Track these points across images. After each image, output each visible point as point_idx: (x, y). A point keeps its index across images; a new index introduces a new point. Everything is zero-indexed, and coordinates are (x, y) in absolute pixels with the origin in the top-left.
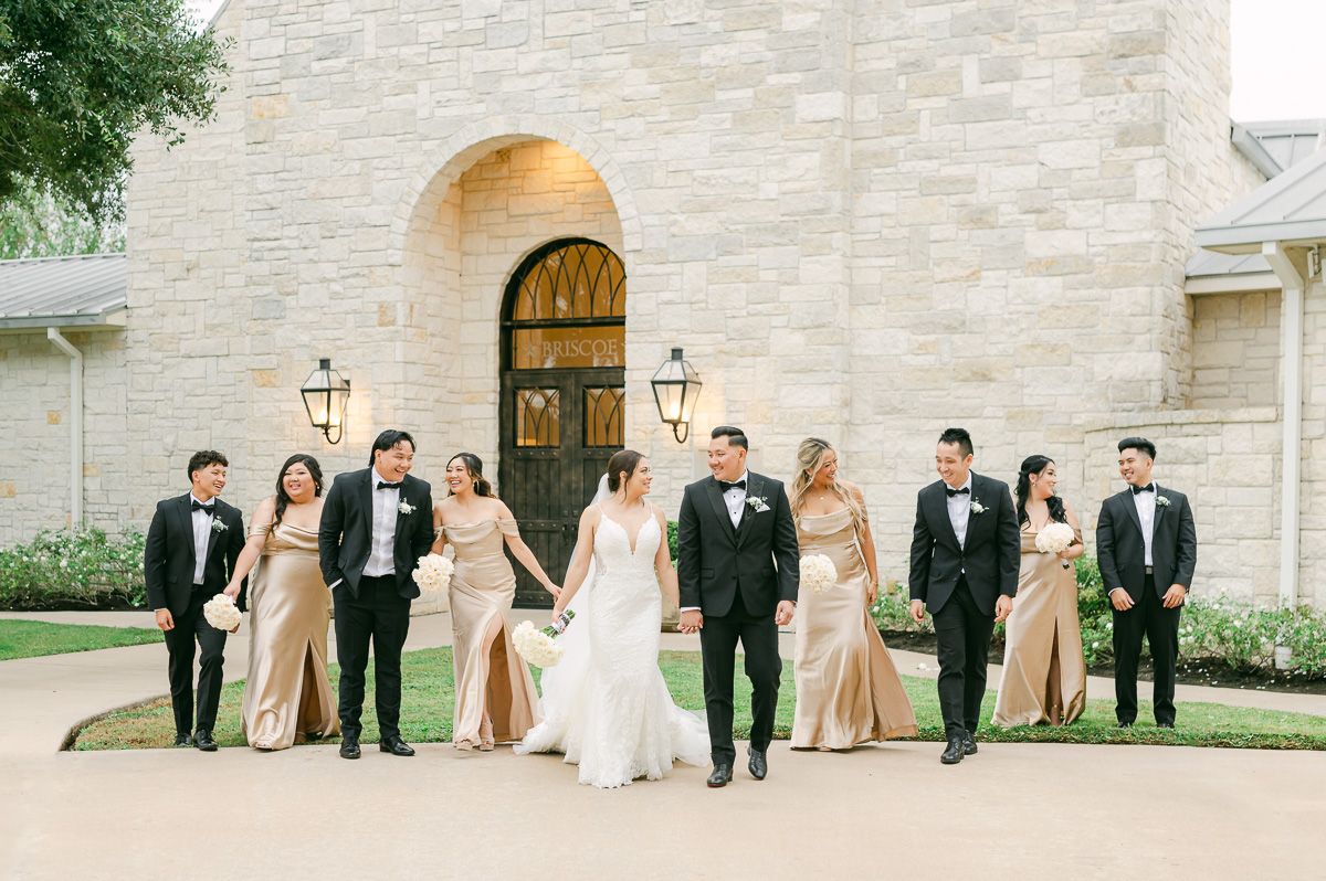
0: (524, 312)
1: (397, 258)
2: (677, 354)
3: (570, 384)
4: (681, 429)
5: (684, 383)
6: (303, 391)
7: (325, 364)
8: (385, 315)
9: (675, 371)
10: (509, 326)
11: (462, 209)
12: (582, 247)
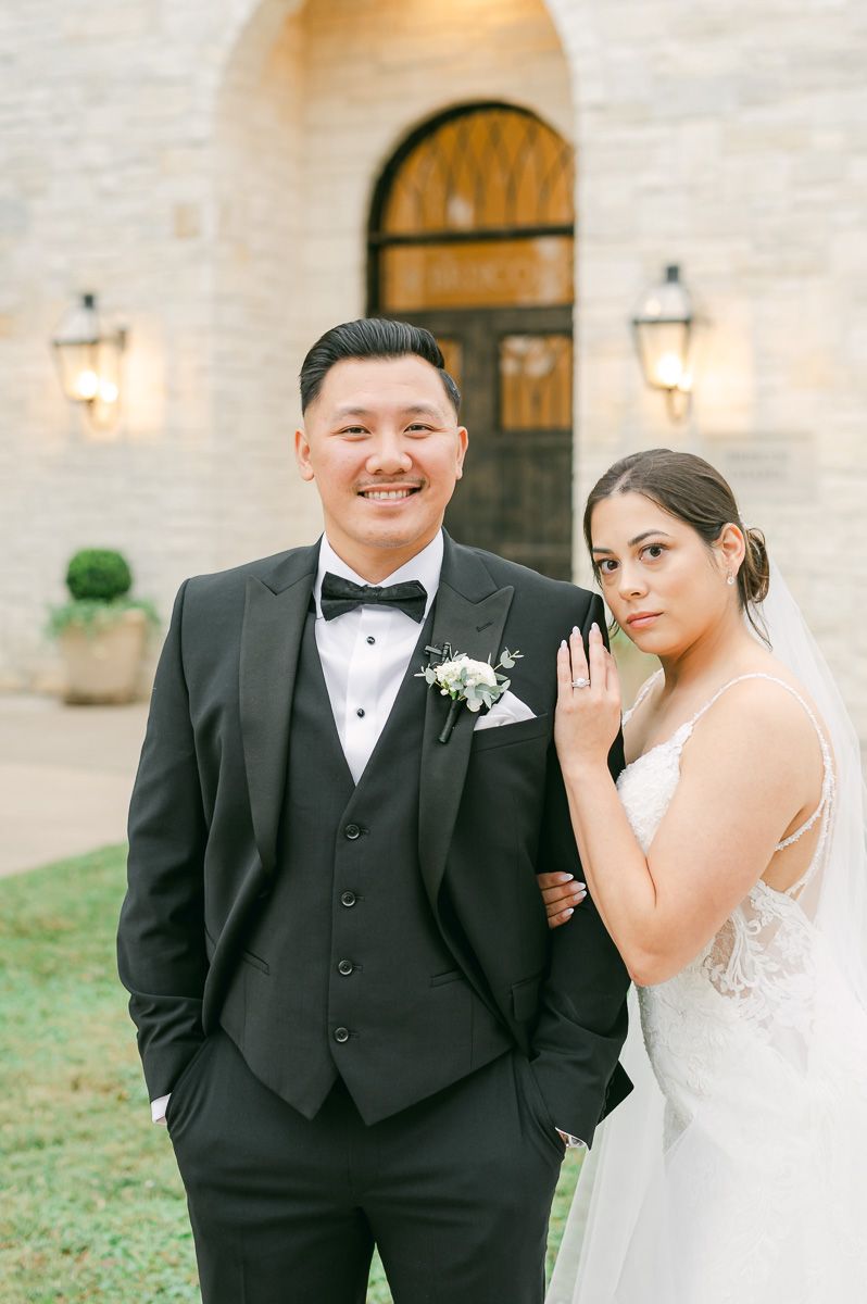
0: (403, 218)
1: (201, 128)
2: (673, 274)
3: (476, 333)
4: (679, 401)
5: (687, 322)
6: (57, 345)
7: (89, 301)
8: (184, 223)
9: (669, 302)
10: (379, 243)
11: (306, 60)
12: (495, 116)
